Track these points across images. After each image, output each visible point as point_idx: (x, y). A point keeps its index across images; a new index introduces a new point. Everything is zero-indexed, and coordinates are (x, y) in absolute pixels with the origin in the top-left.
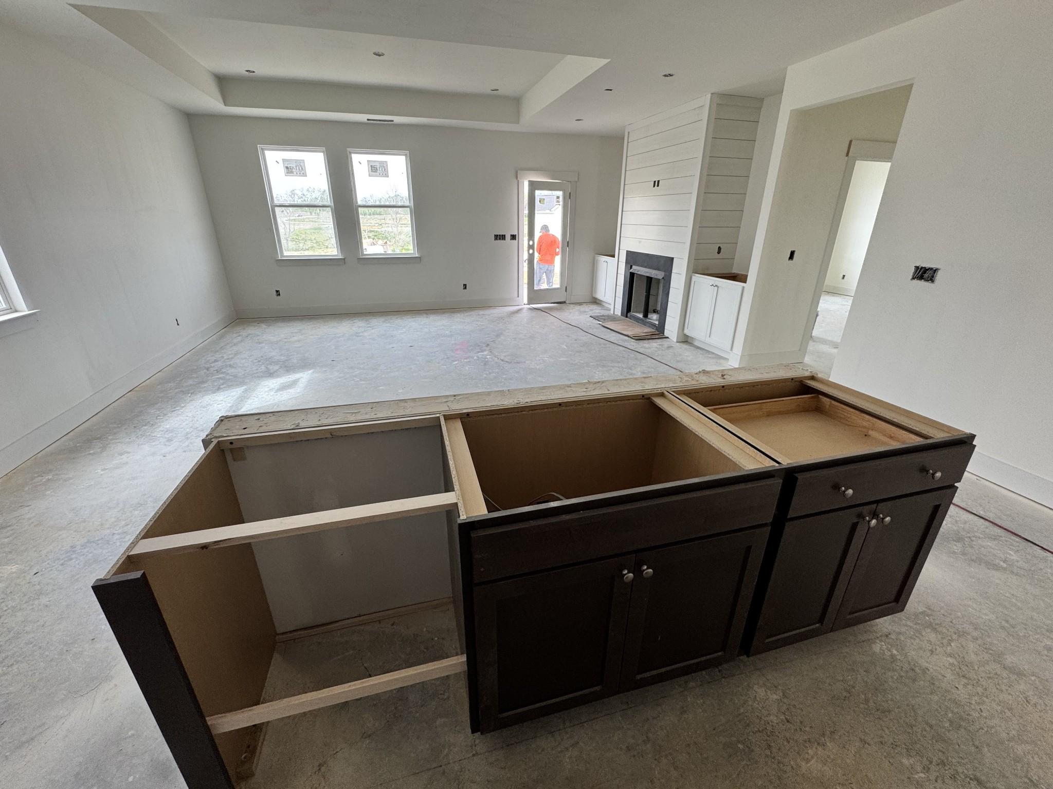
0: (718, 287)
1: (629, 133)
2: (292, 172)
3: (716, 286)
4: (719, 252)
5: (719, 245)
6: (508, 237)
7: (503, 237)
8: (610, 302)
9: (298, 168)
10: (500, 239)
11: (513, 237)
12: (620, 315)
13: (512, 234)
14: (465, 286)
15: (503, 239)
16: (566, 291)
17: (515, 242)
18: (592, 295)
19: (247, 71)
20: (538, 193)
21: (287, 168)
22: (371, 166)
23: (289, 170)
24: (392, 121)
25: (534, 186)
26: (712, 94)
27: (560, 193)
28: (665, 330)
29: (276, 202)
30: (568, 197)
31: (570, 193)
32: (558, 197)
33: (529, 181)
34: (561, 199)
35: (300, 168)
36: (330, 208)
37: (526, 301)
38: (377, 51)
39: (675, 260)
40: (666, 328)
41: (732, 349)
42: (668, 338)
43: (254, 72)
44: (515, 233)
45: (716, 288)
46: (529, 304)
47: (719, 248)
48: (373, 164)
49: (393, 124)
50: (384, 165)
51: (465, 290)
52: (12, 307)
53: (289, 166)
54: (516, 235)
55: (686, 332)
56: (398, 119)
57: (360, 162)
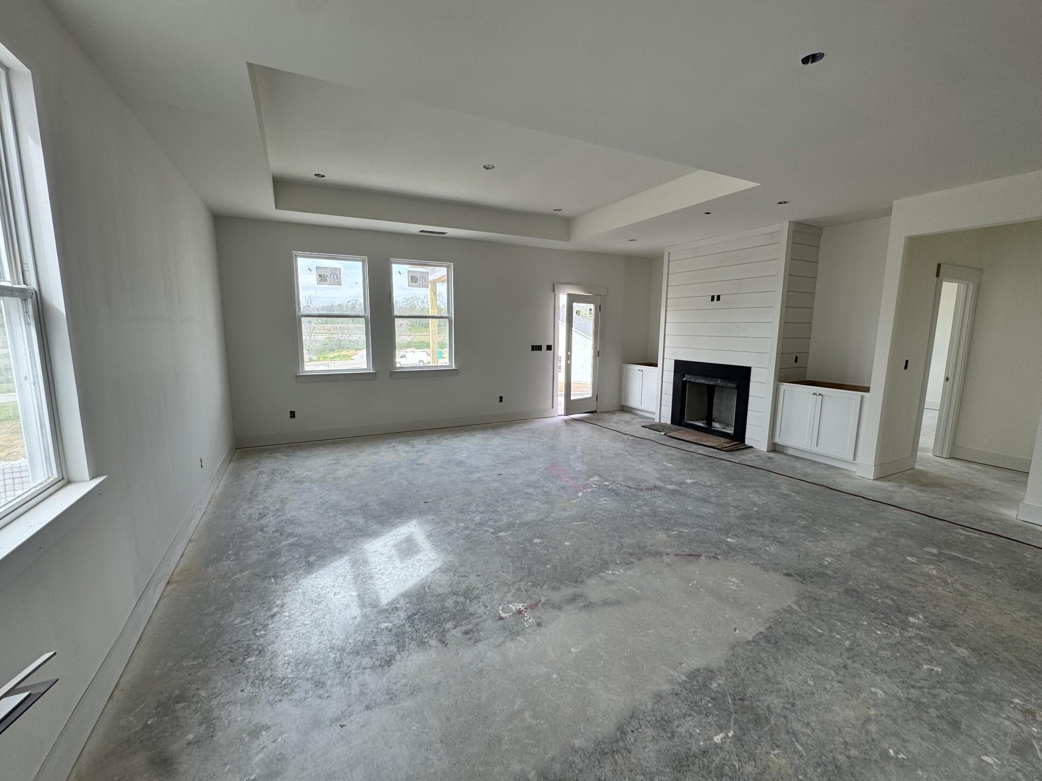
0: (823, 396)
1: (669, 253)
2: (325, 280)
3: (820, 395)
4: (796, 361)
5: (796, 355)
6: (544, 348)
7: (539, 348)
8: (653, 410)
9: (332, 276)
10: (536, 350)
11: (549, 348)
12: (669, 422)
13: (548, 344)
14: (501, 399)
15: (539, 350)
16: (597, 400)
17: (551, 352)
18: (620, 403)
19: (316, 175)
20: (576, 306)
21: (320, 276)
22: (412, 276)
23: (322, 278)
24: (444, 233)
25: (572, 299)
26: (790, 222)
27: (592, 306)
28: (746, 439)
29: (303, 311)
30: (599, 309)
31: (600, 306)
32: (591, 310)
33: (569, 295)
34: (593, 311)
35: (335, 277)
36: (363, 319)
37: (563, 412)
38: (486, 164)
39: (752, 369)
40: (746, 437)
41: (854, 459)
42: (752, 447)
43: (324, 176)
44: (551, 343)
45: (821, 397)
46: (566, 414)
47: (796, 358)
48: (414, 275)
49: (444, 237)
50: (425, 275)
51: (501, 403)
52: (65, 477)
53: (322, 274)
54: (551, 346)
55: (778, 440)
56: (451, 232)
57: (400, 273)
